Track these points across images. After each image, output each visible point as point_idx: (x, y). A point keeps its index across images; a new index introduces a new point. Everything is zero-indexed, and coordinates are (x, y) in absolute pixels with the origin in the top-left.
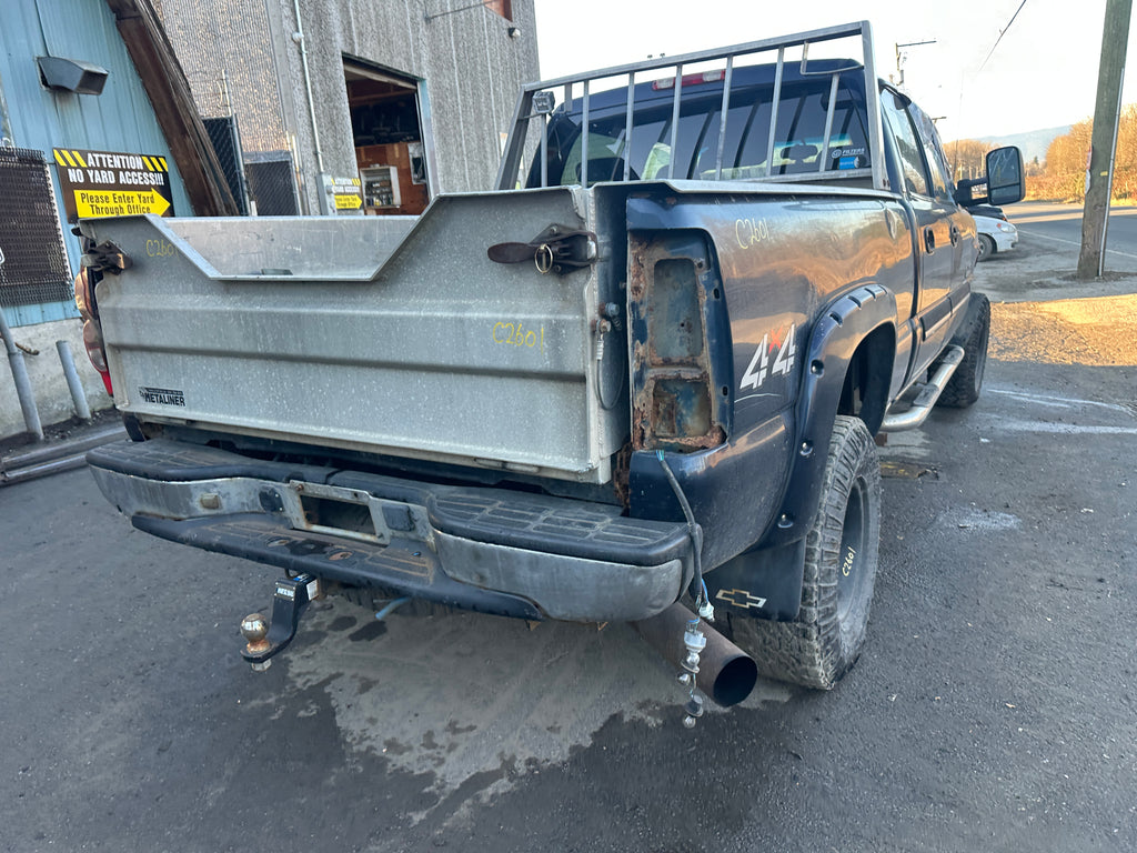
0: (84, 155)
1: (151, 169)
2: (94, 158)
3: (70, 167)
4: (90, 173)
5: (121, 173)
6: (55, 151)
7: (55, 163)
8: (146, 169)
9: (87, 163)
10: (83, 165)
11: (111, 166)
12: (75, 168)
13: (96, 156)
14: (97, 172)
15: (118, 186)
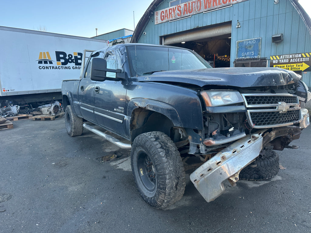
0: (280, 56)
1: (304, 56)
2: (283, 57)
3: (274, 60)
4: (280, 61)
5: (292, 59)
6: (271, 57)
7: (270, 59)
8: (302, 57)
9: (280, 58)
10: (278, 58)
11: (288, 58)
12: (276, 60)
13: (284, 56)
14: (283, 60)
15: (289, 63)
